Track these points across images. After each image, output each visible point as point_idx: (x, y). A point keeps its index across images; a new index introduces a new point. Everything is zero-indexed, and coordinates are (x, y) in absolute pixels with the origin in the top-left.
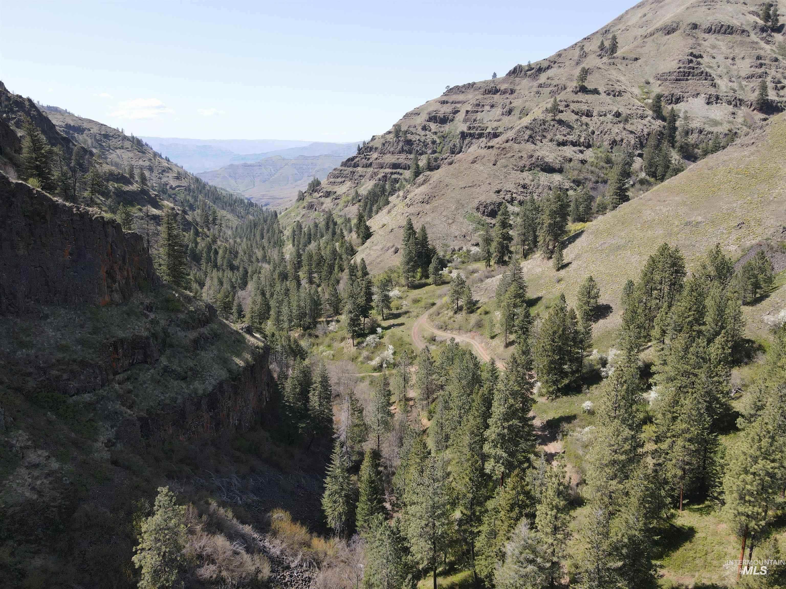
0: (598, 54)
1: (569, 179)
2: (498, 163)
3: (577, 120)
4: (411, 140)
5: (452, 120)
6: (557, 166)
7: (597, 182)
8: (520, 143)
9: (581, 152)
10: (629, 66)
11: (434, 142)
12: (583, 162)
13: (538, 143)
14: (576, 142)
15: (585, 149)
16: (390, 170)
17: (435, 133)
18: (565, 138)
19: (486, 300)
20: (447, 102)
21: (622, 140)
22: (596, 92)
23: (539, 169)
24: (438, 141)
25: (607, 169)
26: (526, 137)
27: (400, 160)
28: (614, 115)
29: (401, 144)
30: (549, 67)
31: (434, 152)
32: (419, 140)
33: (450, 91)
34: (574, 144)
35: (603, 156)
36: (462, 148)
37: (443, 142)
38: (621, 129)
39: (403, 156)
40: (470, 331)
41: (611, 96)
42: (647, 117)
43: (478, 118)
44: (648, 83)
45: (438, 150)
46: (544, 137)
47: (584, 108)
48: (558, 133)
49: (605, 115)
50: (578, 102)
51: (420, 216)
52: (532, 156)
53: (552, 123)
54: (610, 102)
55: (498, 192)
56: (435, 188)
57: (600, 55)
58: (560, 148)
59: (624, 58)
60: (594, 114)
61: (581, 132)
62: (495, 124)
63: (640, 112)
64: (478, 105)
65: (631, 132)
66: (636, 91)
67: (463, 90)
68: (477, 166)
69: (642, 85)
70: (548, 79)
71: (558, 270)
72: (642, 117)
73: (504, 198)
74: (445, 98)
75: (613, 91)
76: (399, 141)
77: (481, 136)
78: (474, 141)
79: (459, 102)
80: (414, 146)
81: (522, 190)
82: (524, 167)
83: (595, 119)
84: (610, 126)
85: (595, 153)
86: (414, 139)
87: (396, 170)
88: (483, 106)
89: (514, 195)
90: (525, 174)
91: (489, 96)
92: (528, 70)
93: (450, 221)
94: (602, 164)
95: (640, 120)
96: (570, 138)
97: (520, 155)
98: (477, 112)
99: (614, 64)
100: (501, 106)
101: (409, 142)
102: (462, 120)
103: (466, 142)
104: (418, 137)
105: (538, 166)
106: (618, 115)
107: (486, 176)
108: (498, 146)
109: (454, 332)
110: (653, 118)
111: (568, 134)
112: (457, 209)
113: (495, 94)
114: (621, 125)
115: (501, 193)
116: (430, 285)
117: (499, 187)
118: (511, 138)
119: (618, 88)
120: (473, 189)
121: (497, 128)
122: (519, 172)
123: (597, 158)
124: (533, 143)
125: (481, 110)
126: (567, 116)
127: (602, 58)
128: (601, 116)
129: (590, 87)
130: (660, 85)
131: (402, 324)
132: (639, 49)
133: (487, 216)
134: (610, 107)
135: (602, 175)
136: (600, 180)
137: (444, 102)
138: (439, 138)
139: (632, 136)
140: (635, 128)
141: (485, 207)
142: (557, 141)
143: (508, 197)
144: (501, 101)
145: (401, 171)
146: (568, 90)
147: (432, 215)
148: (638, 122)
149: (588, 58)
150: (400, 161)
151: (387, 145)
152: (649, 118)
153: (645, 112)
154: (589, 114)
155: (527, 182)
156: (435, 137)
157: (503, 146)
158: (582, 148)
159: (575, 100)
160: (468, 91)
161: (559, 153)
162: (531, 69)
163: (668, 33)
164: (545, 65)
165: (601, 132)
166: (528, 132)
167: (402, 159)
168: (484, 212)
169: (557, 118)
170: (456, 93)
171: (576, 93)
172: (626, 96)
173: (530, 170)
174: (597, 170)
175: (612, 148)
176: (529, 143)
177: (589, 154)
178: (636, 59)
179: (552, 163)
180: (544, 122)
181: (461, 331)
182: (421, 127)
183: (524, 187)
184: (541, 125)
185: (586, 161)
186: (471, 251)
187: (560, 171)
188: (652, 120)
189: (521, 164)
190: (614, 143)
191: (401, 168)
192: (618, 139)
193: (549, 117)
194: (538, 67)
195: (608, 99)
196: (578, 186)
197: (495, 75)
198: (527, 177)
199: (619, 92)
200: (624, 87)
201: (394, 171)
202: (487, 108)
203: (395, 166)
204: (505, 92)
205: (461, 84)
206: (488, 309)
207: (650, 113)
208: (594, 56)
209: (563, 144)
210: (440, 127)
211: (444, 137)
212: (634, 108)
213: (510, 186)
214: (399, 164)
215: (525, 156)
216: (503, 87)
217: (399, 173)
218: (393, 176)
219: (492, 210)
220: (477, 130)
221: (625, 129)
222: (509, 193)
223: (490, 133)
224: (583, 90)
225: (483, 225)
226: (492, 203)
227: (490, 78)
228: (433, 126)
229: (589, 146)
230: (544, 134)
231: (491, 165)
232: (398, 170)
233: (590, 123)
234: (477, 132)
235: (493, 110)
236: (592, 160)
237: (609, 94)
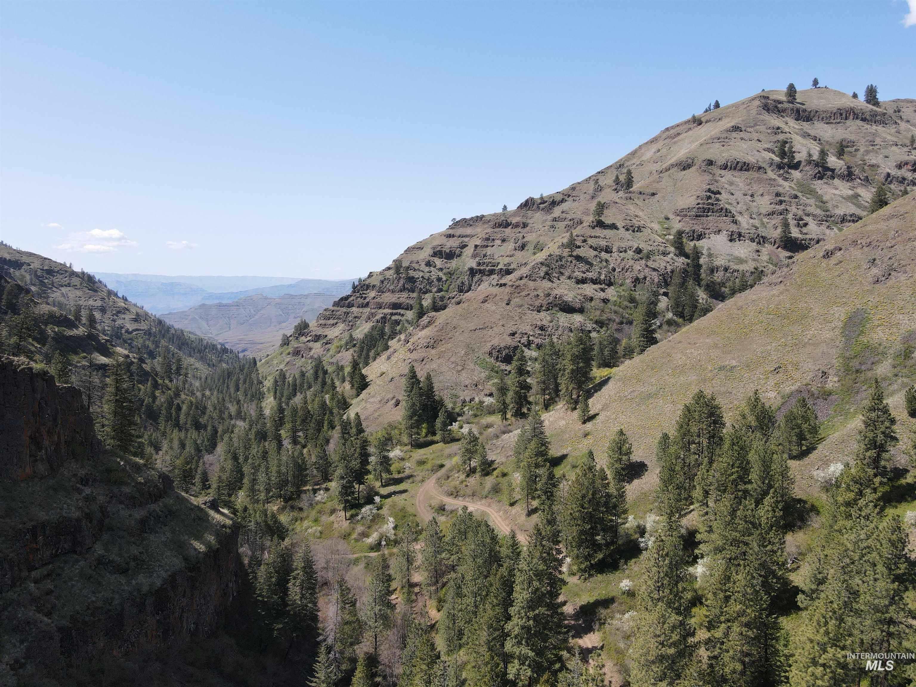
0: (614, 188)
1: (591, 320)
2: (512, 302)
3: (596, 256)
4: (413, 277)
5: (459, 256)
6: (578, 306)
7: (621, 323)
8: (535, 280)
9: (603, 290)
10: (646, 202)
11: (439, 279)
12: (605, 301)
13: (555, 280)
14: (596, 280)
15: (606, 287)
16: (390, 311)
17: (441, 269)
18: (584, 275)
19: (504, 460)
20: (453, 236)
21: (645, 278)
22: (613, 227)
23: (557, 309)
24: (444, 278)
25: (631, 308)
26: (542, 274)
27: (401, 299)
28: (634, 252)
29: (402, 282)
30: (563, 201)
31: (439, 290)
32: (422, 277)
33: (457, 224)
34: (594, 282)
35: (626, 294)
36: (471, 285)
37: (450, 280)
38: (643, 266)
39: (405, 295)
40: (486, 497)
41: (630, 231)
42: (669, 254)
43: (488, 254)
44: (667, 219)
45: (444, 289)
46: (562, 274)
47: (603, 243)
48: (576, 270)
49: (625, 251)
50: (596, 237)
51: (424, 363)
52: (549, 295)
53: (570, 259)
54: (630, 237)
55: (513, 334)
56: (441, 330)
57: (616, 189)
58: (579, 286)
59: (640, 193)
60: (614, 250)
61: (601, 268)
62: (507, 260)
63: (662, 249)
64: (488, 239)
65: (654, 270)
66: (656, 226)
67: (471, 223)
68: (489, 306)
69: (661, 220)
70: (563, 212)
71: (584, 422)
72: (665, 254)
73: (520, 342)
74: (451, 232)
75: (632, 226)
76: (400, 278)
77: (491, 272)
78: (484, 278)
79: (466, 236)
80: (417, 284)
81: (540, 332)
82: (541, 306)
83: (615, 255)
84: (631, 262)
85: (617, 292)
86: (417, 277)
87: (396, 311)
88: (493, 240)
89: (531, 338)
90: (543, 314)
91: (500, 229)
92: (541, 203)
93: (460, 368)
94: (626, 303)
95: (662, 257)
96: (590, 275)
97: (536, 293)
98: (487, 246)
99: (630, 199)
100: (513, 240)
101: (412, 280)
102: (470, 255)
103: (476, 279)
104: (421, 274)
105: (556, 305)
106: (639, 251)
107: (499, 317)
108: (510, 283)
109: (467, 499)
110: (675, 255)
111: (588, 271)
112: (467, 354)
113: (506, 228)
114: (643, 262)
115: (516, 335)
116: (437, 443)
117: (514, 329)
118: (525, 275)
119: (637, 224)
120: (485, 332)
121: (509, 264)
122: (536, 312)
123: (620, 297)
124: (550, 280)
125: (491, 244)
126: (585, 252)
127: (617, 192)
128: (621, 252)
129: (608, 221)
130: (680, 221)
131: (405, 491)
132: (655, 185)
133: (501, 361)
134: (630, 243)
135: (627, 316)
136: (625, 321)
137: (450, 236)
138: (444, 274)
139: (655, 273)
140: (658, 265)
141: (498, 352)
142: (575, 278)
143: (524, 340)
144: (513, 235)
145: (402, 311)
146: (585, 224)
147: (439, 361)
148: (660, 259)
149: (603, 192)
150: (402, 300)
151: (386, 283)
152: (672, 255)
153: (667, 249)
154: (608, 250)
155: (545, 323)
156: (441, 274)
157: (517, 283)
158: (603, 286)
159: (593, 235)
160: (477, 224)
161: (580, 292)
162: (544, 202)
163: (684, 169)
164: (558, 198)
165: (623, 269)
166: (544, 269)
167: (403, 298)
168: (497, 358)
169: (575, 254)
170: (463, 226)
171: (593, 228)
172: (646, 232)
173: (548, 309)
174: (621, 310)
175: (635, 286)
176: (545, 281)
177: (611, 293)
178: (653, 194)
179: (572, 302)
180: (561, 258)
181: (475, 497)
182: (424, 263)
183: (542, 328)
184: (557, 261)
185: (608, 300)
186: (484, 402)
187: (581, 311)
188: (675, 257)
189: (537, 303)
190: (637, 281)
191: (403, 308)
192: (641, 276)
193: (566, 252)
194: (551, 200)
195: (628, 235)
196: (601, 327)
197: (505, 208)
198: (544, 318)
199: (639, 227)
200: (642, 222)
201: (394, 311)
202: (498, 242)
203: (396, 306)
204: (517, 226)
205: (468, 217)
206: (506, 471)
207: (672, 249)
208: (609, 190)
209: (583, 281)
210: (446, 263)
211: (450, 274)
212: (655, 244)
213: (526, 328)
214: (400, 304)
215: (542, 295)
216: (514, 220)
217: (400, 314)
218: (394, 318)
219: (507, 355)
220: (487, 266)
221: (647, 266)
222: (526, 336)
223: (501, 269)
224: (601, 224)
225: (497, 372)
226: (506, 347)
227: (500, 210)
228: (438, 262)
229: (610, 284)
230: (562, 270)
231: (504, 305)
232: (399, 311)
233: (610, 259)
234: (487, 268)
235: (505, 244)
236: (615, 299)
237: (627, 230)
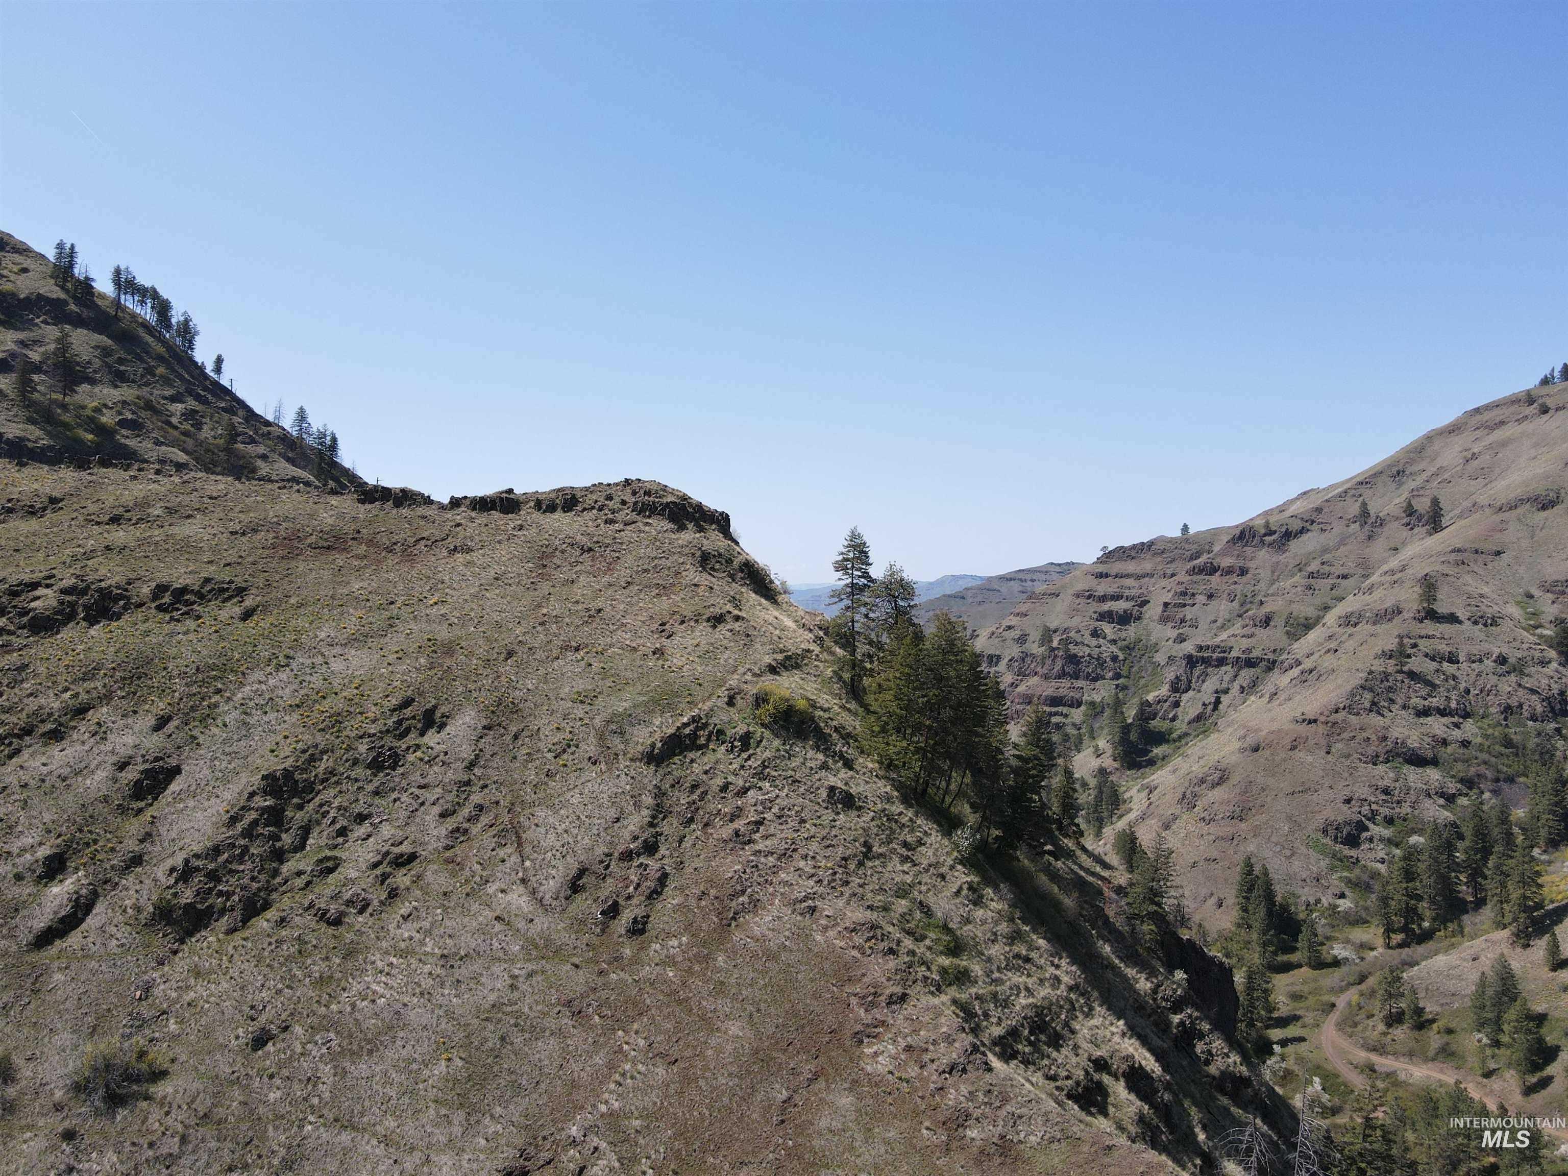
0: (1404, 521)
1: (1453, 777)
2: (1333, 750)
3: (1437, 671)
4: (1075, 656)
5: (1139, 618)
6: (1429, 755)
7: (1497, 780)
8: (1358, 714)
9: (1457, 726)
10: (1490, 566)
11: (1115, 658)
12: (1465, 744)
13: (1386, 712)
14: (1445, 709)
15: (1461, 720)
16: (1048, 709)
17: (1114, 642)
18: (1426, 703)
19: (1437, 1009)
20: (1107, 576)
21: (1521, 706)
22: (1452, 619)
23: (1401, 760)
24: (1121, 657)
25: (1508, 756)
26: (1367, 705)
27: (1061, 690)
28: (1495, 661)
29: (1059, 663)
30: (1303, 531)
31: (1117, 676)
32: (1089, 655)
33: (1109, 556)
34: (1442, 713)
35: (1496, 734)
37: (1131, 658)
38: (1513, 685)
39: (1066, 683)
40: (1433, 1060)
41: (1480, 626)
42: (1549, 662)
43: (1188, 617)
44: (1531, 596)
45: (1123, 673)
46: (1392, 701)
47: (1443, 648)
48: (1412, 695)
49: (1481, 661)
50: (1428, 637)
51: (1235, 842)
52: (1385, 738)
53: (1400, 677)
54: (1482, 636)
55: (1348, 801)
56: (1246, 792)
57: (1408, 524)
58: (1421, 720)
59: (1477, 552)
60: (1461, 659)
61: (1449, 691)
63: (1537, 654)
64: (1184, 594)
65: (1533, 691)
66: (1513, 610)
67: (1133, 554)
68: (1301, 754)
69: (1520, 599)
70: (1323, 564)
71: (1554, 969)
72: (1544, 663)
73: (1360, 813)
74: (1101, 568)
75: (1482, 617)
76: (1056, 656)
79: (1128, 576)
80: (1082, 666)
81: (1384, 797)
82: (1377, 756)
83: (1464, 666)
84: (1493, 679)
85: (1480, 728)
86: (1081, 654)
87: (1056, 709)
88: (1193, 595)
89: (1374, 807)
90: (1381, 769)
91: (1202, 577)
92: (1265, 535)
93: (1288, 853)
94: (1498, 748)
95: (1540, 669)
96: (1435, 702)
97: (1365, 735)
98: (1185, 605)
99: (1463, 563)
101: (1073, 659)
102: (1156, 618)
104: (1087, 651)
105: (1398, 755)
106: (1502, 660)
107: (1321, 773)
108: (1322, 719)
109: (1402, 1059)
110: (1560, 664)
111: (1430, 695)
112: (1291, 831)
113: (1211, 574)
114: (1513, 678)
115: (1353, 802)
116: (1300, 966)
117: (1347, 792)
118: (1342, 706)
119: (1489, 612)
120: (1307, 796)
121: (1249, 650)
122: (1370, 765)
123: (1486, 737)
124: (1379, 713)
126: (1417, 664)
127: (1412, 529)
128: (1474, 662)
129: (1442, 608)
130: (1553, 602)
131: (1302, 1039)
132: (1498, 535)
133: (1342, 843)
134: (1486, 647)
135: (1505, 769)
136: (1502, 776)
137: (1101, 575)
138: (1120, 649)
139: (1535, 697)
140: (1536, 683)
141: (1337, 829)
142: (1414, 708)
143: (1365, 810)
144: (1224, 587)
145: (1065, 710)
146: (1405, 615)
147: (1255, 841)
148: (1539, 673)
150: (1062, 692)
151: (1028, 660)
152: (1554, 665)
153: (1545, 654)
154: (1452, 659)
155: (1387, 782)
156: (1114, 649)
157: (1331, 719)
158: (1456, 719)
159: (1423, 633)
160: (1142, 556)
161: (1424, 729)
162: (1271, 533)
163: (1544, 508)
164: (1296, 525)
165: (1481, 691)
166: (1368, 696)
167: (1064, 687)
168: (1336, 838)
169: (1405, 669)
170: (1120, 559)
171: (1421, 621)
172: (1506, 625)
173: (1387, 761)
174: (1493, 759)
175: (1506, 719)
176: (1373, 715)
177: (1470, 728)
178: (1498, 553)
179: (1420, 748)
180: (1386, 676)
181: (1414, 1058)
182: (1089, 632)
183: (1386, 791)
184: (1382, 681)
185: (1469, 743)
186: (1338, 906)
187: (1434, 762)
188: (1561, 668)
189: (1371, 750)
190: (1508, 710)
191: (1065, 705)
192: (1514, 702)
193: (1391, 666)
194: (1284, 530)
195: (1478, 631)
196: (1470, 788)
197: (1185, 528)
198: (1384, 774)
199: (1493, 618)
200: (1496, 608)
201: (1054, 709)
202: (1201, 599)
203: (1055, 701)
204: (1229, 571)
205: (1127, 543)
206: (1452, 1025)
207: (1553, 654)
209: (1424, 713)
210: (1120, 630)
211: (1128, 648)
212: (1525, 646)
213: (1362, 791)
214: (1061, 698)
215: (1374, 737)
216: (1226, 562)
217: (1062, 714)
218: (1054, 720)
219: (1349, 834)
220: (1214, 652)
221: (1520, 685)
222: (1365, 804)
223: (1238, 658)
224: (1432, 615)
225: (1341, 861)
226: (1347, 823)
227: (1177, 533)
228: (1108, 629)
229: (1467, 715)
230: (1391, 695)
231: (1323, 753)
232: (1060, 709)
233: (1458, 674)
234: (1215, 656)
235: (1213, 603)
236: (1479, 740)
237: (1476, 623)
